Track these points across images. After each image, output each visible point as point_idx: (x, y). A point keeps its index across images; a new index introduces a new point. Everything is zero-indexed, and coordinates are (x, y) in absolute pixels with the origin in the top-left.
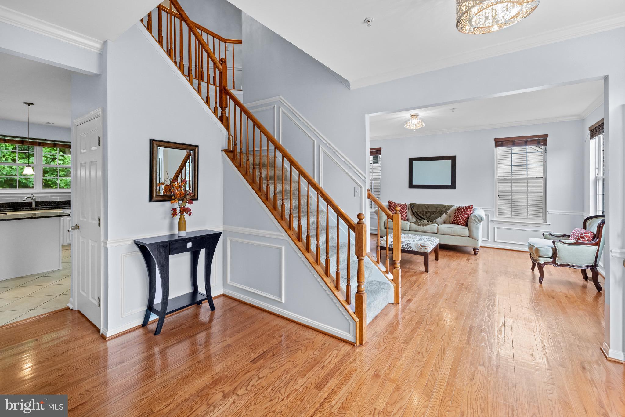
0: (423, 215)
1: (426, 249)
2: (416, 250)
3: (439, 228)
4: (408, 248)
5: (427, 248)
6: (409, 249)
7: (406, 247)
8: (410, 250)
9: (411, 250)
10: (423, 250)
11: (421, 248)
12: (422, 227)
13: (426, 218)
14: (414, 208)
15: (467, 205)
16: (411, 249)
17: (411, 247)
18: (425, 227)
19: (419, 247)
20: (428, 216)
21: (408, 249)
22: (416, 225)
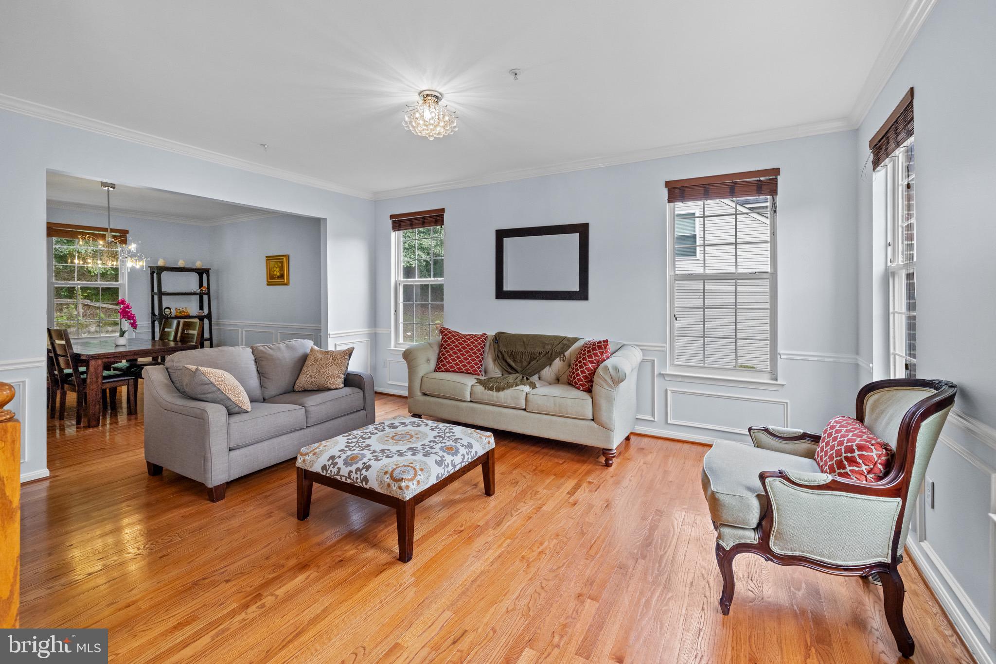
0: (515, 361)
1: (400, 488)
2: (378, 489)
3: (530, 397)
4: (362, 482)
5: (403, 484)
6: (364, 483)
7: (357, 478)
8: (365, 486)
9: (367, 487)
10: (394, 491)
11: (389, 485)
12: (495, 393)
13: (519, 369)
14: (501, 345)
15: (597, 340)
16: (366, 484)
17: (365, 479)
18: (501, 394)
19: (387, 479)
20: (525, 364)
21: (361, 484)
22: (483, 388)
